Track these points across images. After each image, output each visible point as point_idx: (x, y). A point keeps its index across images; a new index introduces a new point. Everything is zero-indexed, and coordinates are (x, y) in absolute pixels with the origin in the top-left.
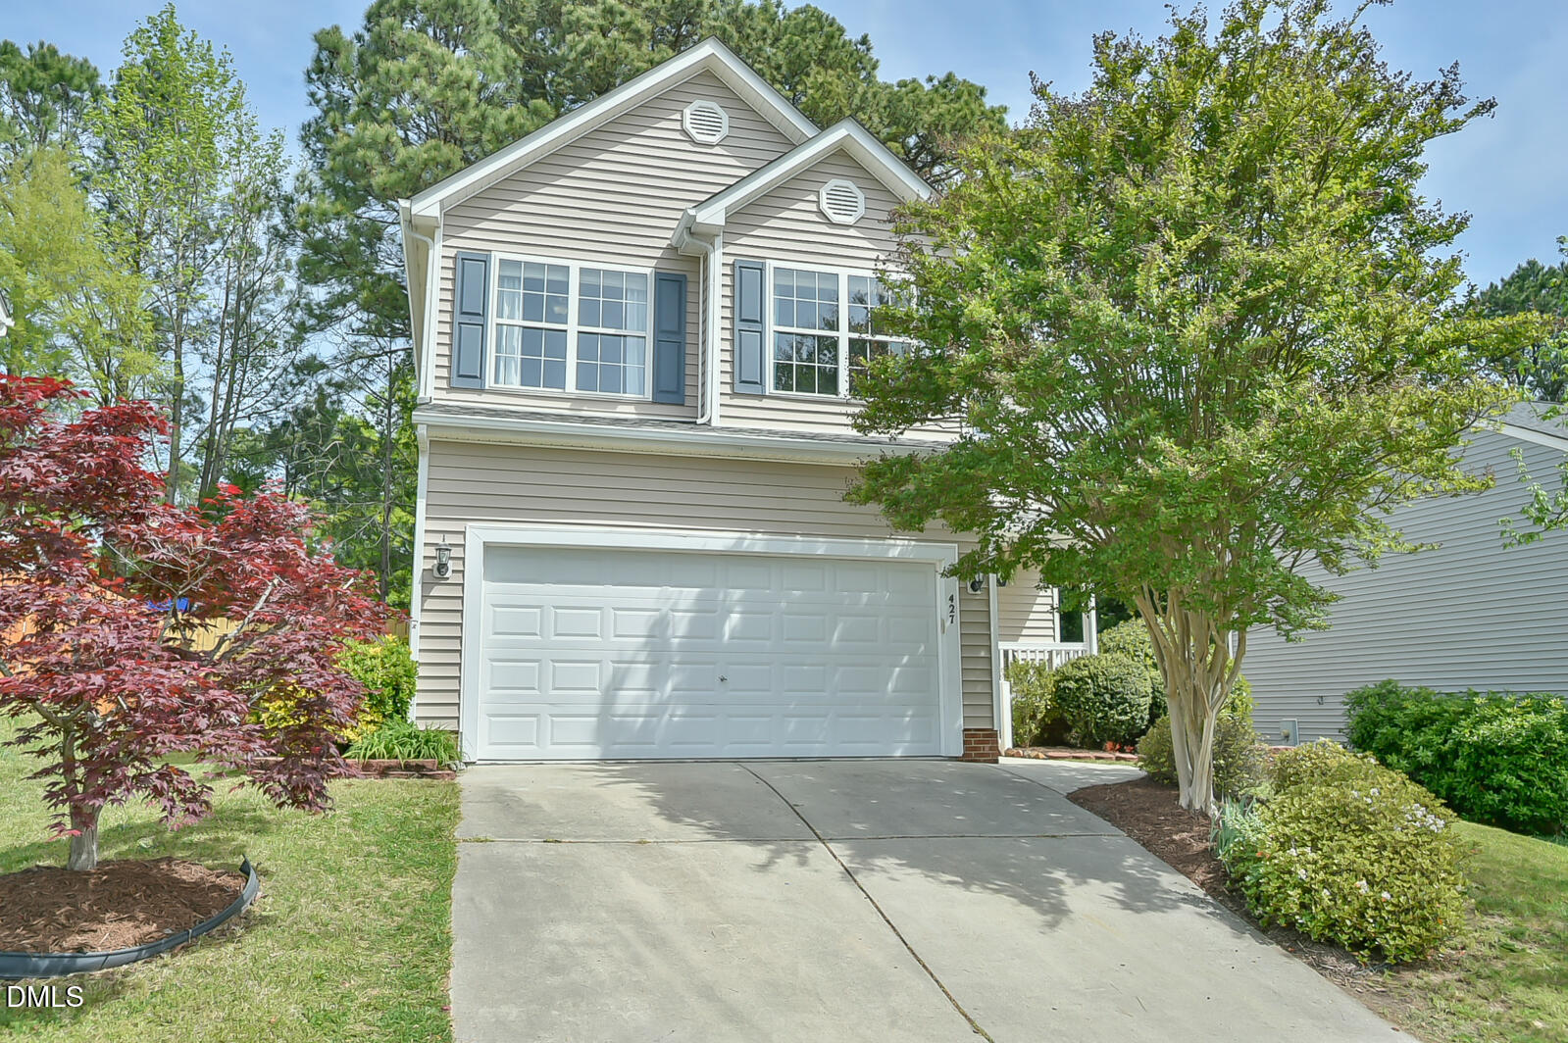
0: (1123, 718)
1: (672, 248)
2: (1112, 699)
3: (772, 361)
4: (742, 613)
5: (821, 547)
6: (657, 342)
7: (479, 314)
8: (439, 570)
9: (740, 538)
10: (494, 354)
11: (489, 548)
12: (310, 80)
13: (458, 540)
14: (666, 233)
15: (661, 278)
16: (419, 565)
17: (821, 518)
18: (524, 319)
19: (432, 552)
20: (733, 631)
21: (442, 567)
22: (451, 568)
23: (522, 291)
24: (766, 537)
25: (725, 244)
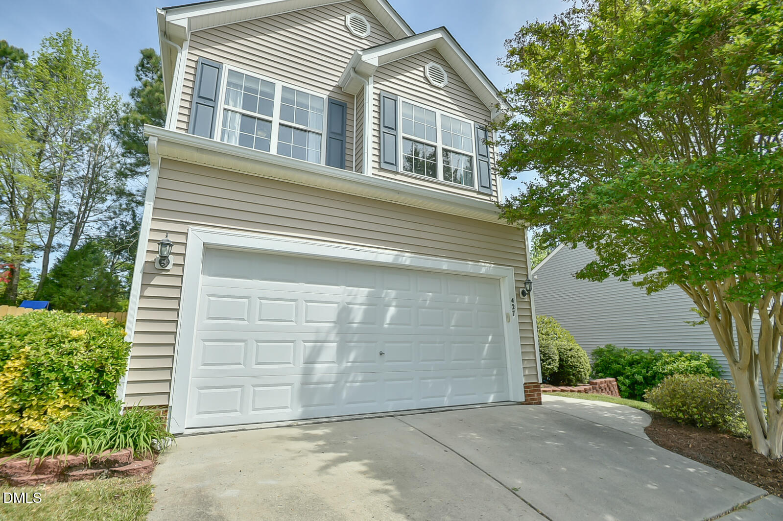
0: (549, 367)
1: (339, 87)
2: (544, 357)
3: (402, 154)
4: (396, 306)
5: (445, 265)
6: (329, 138)
7: (212, 100)
8: (160, 263)
9: (396, 255)
10: (220, 127)
11: (209, 250)
12: (138, 70)
13: (181, 239)
14: (335, 77)
15: (332, 102)
16: (142, 257)
17: (441, 245)
18: (243, 109)
19: (155, 247)
20: (392, 318)
21: (163, 260)
22: (172, 262)
23: (243, 92)
24: (413, 255)
25: (375, 82)
